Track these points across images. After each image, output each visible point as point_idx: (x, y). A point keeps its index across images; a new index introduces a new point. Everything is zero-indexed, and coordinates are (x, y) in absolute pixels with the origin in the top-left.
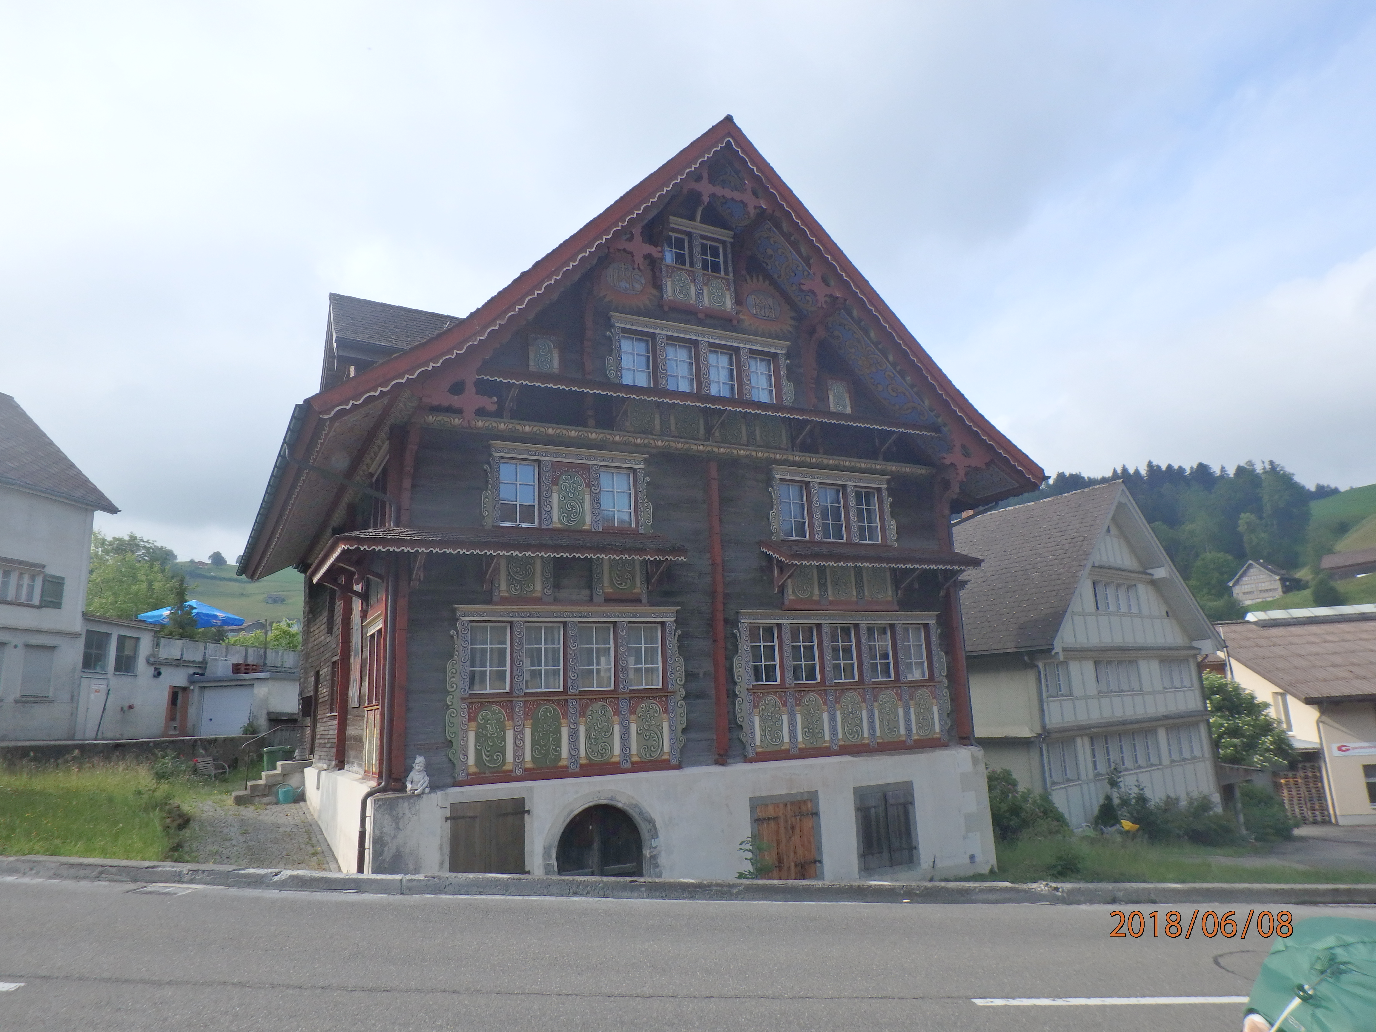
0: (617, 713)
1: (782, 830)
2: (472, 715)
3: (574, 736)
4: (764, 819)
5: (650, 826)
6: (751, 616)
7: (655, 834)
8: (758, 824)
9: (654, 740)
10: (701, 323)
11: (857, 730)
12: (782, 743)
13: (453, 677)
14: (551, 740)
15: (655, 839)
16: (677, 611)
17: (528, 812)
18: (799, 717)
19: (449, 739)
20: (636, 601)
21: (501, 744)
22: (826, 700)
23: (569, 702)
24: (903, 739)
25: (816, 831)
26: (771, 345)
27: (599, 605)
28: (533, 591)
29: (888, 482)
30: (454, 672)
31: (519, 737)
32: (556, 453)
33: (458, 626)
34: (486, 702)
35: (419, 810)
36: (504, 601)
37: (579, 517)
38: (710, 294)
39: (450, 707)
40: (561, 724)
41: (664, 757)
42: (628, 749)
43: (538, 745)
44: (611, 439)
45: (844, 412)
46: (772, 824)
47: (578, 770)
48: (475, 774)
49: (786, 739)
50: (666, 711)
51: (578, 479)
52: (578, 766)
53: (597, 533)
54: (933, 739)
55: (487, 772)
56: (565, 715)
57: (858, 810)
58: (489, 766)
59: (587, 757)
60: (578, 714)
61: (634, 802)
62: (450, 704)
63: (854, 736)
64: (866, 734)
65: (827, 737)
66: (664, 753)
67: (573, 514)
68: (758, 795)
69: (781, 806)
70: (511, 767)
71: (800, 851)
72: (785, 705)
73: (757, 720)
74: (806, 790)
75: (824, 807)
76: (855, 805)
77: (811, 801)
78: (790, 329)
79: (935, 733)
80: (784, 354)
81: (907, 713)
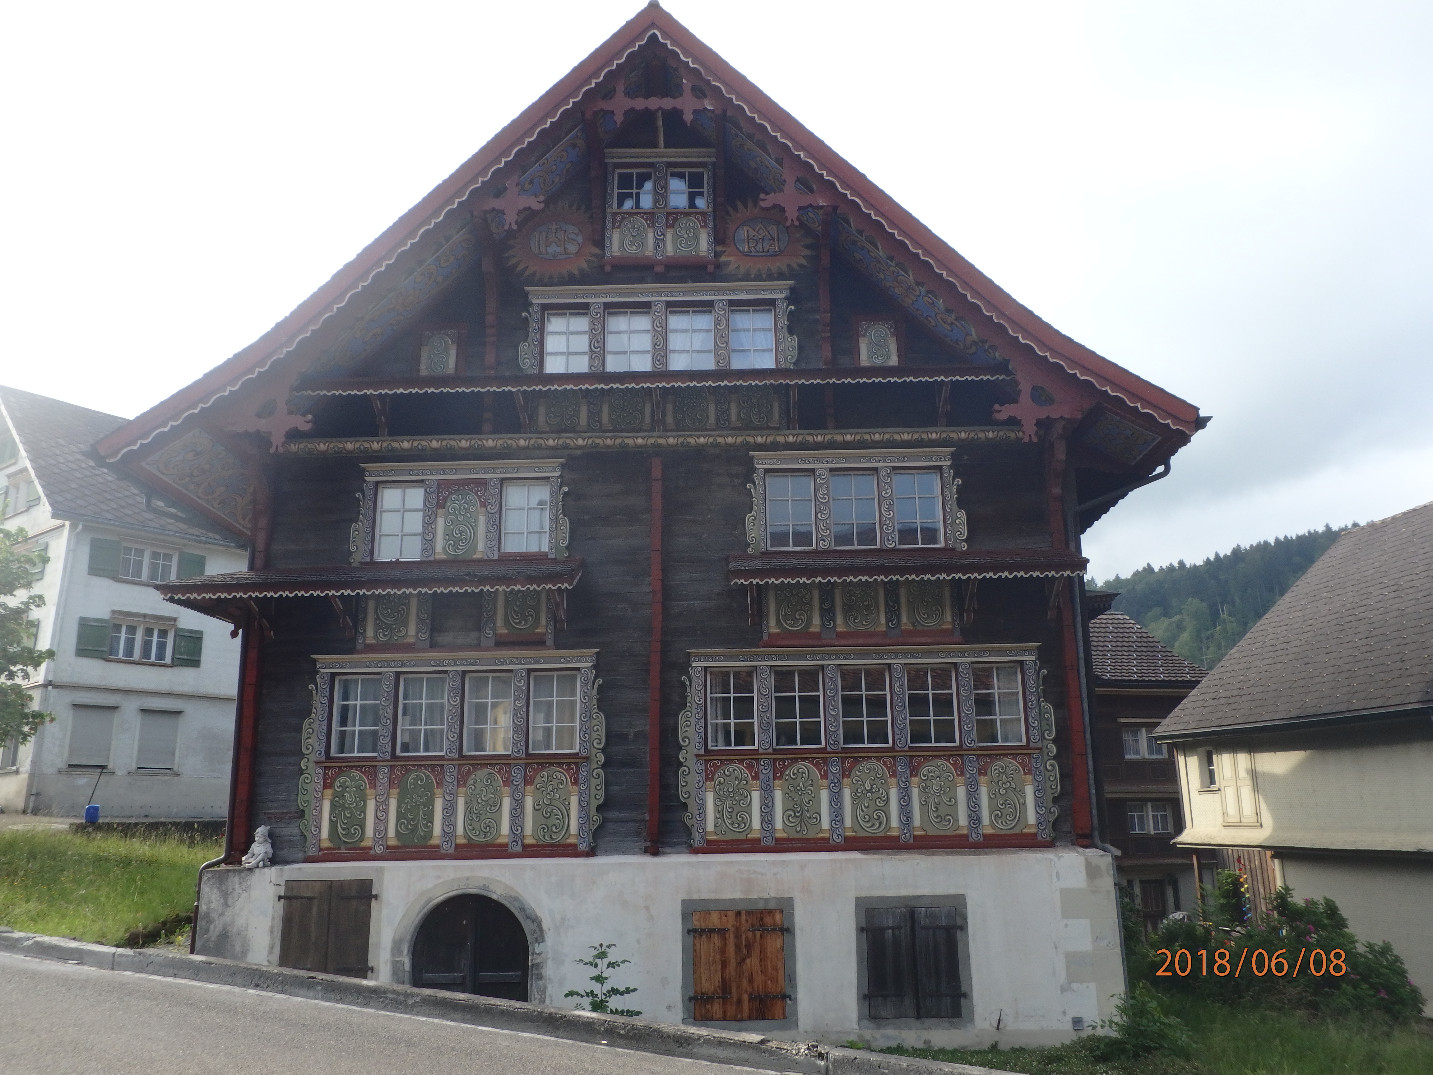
0: (507, 782)
1: (731, 948)
2: (328, 781)
3: (450, 809)
4: (703, 930)
5: (534, 927)
6: (707, 657)
7: (541, 938)
8: (694, 937)
9: (557, 819)
10: (661, 278)
11: (879, 816)
12: (750, 829)
13: (310, 738)
14: (421, 813)
15: (539, 943)
16: (597, 653)
17: (376, 897)
18: (778, 795)
19: (302, 808)
20: (539, 643)
21: (360, 815)
22: (826, 772)
23: (446, 768)
24: (965, 832)
25: (787, 954)
26: (763, 290)
27: (488, 649)
28: (406, 635)
29: (954, 456)
30: (311, 732)
31: (382, 809)
32: (443, 470)
33: (318, 680)
34: (344, 767)
35: (250, 885)
36: (370, 649)
37: (470, 544)
38: (677, 237)
39: (304, 772)
40: (434, 794)
41: (570, 841)
42: (519, 828)
43: (405, 819)
44: (514, 444)
45: (885, 364)
46: (716, 939)
47: (452, 851)
48: (327, 849)
49: (756, 824)
50: (576, 783)
51: (472, 497)
52: (453, 845)
53: (491, 561)
54: (1022, 835)
55: (342, 847)
56: (440, 784)
57: (861, 930)
58: (344, 842)
59: (466, 835)
60: (455, 783)
61: (513, 894)
62: (304, 768)
63: (873, 825)
64: (894, 822)
65: (825, 824)
66: (570, 835)
67: (462, 540)
68: (695, 897)
69: (731, 914)
70: (371, 843)
71: (759, 979)
72: (756, 778)
73: (710, 798)
74: (773, 895)
75: (801, 919)
76: (857, 923)
77: (782, 911)
78: (804, 262)
79: (1027, 825)
80: (785, 298)
81: (972, 795)
